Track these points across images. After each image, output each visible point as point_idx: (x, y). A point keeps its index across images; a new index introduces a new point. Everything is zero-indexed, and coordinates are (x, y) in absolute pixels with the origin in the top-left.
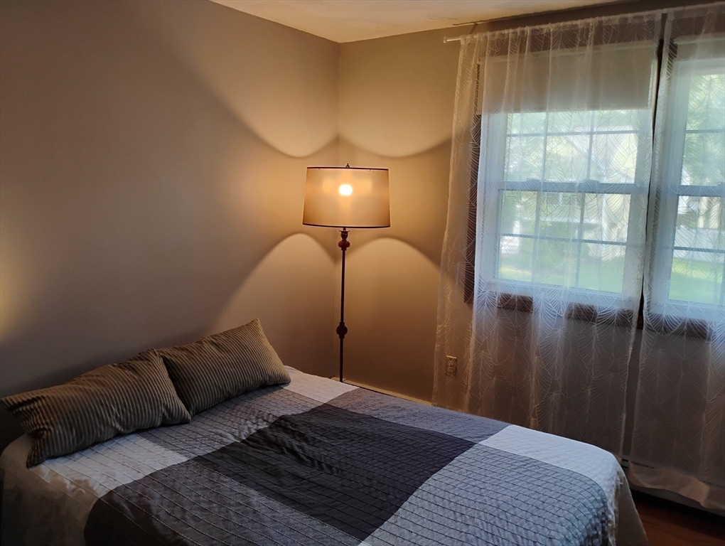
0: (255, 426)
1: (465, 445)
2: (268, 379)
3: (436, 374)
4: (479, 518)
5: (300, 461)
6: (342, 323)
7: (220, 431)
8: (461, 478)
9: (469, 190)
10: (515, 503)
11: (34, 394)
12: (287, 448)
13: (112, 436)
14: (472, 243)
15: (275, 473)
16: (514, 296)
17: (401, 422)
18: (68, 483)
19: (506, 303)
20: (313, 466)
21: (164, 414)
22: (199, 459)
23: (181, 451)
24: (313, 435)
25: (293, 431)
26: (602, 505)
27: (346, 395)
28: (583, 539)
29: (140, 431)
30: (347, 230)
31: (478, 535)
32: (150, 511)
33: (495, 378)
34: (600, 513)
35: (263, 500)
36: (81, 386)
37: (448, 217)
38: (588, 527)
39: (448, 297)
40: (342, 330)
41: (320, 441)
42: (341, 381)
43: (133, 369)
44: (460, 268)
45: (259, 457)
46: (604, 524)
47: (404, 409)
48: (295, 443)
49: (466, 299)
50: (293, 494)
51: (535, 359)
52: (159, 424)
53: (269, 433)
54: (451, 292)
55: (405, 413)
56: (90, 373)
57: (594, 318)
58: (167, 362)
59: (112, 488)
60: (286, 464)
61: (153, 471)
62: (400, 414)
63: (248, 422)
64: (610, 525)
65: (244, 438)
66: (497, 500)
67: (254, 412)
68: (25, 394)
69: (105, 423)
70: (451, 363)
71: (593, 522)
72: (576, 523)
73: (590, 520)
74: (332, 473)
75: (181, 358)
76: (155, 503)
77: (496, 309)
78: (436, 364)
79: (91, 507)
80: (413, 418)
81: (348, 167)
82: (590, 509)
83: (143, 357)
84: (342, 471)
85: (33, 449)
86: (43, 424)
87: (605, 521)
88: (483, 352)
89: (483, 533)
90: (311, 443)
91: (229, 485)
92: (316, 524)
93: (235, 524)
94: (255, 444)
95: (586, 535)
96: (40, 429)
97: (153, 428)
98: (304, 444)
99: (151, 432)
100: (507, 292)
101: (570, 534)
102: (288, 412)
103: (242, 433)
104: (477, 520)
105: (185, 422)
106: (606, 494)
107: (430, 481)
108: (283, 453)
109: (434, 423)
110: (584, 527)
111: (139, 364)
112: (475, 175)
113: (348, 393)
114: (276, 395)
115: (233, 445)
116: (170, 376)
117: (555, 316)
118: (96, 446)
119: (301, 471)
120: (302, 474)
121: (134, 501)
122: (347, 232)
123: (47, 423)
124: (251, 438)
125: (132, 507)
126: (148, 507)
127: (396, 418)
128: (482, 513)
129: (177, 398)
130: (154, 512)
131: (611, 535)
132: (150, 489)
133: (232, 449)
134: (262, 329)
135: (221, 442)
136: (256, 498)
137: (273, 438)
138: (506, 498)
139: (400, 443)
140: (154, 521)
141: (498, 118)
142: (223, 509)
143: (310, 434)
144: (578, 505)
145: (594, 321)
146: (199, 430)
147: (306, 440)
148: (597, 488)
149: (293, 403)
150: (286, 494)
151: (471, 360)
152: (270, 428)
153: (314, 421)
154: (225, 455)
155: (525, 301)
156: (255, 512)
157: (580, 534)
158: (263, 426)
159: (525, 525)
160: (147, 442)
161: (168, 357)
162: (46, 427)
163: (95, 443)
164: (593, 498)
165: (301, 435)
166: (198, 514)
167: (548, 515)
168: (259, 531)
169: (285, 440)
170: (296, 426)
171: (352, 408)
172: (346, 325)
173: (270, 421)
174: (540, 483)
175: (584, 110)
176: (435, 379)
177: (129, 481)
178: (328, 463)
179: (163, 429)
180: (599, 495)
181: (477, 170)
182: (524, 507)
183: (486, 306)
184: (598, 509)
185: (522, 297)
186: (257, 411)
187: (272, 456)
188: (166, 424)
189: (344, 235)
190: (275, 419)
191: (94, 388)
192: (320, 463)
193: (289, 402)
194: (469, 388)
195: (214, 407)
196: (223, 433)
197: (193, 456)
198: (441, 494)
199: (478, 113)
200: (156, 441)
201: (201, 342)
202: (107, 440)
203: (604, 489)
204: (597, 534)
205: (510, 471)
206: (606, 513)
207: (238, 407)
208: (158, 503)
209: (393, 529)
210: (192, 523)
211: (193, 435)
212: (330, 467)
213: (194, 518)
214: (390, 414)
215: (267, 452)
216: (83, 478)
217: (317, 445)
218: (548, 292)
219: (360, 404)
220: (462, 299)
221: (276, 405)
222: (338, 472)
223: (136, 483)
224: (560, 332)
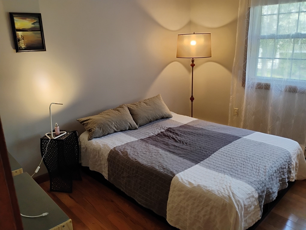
0: (160, 131)
1: (237, 138)
2: (164, 115)
3: (230, 115)
4: (239, 159)
5: (176, 141)
6: (192, 96)
7: (148, 132)
8: (234, 148)
9: (245, 40)
10: (254, 156)
11: (88, 118)
12: (171, 138)
13: (113, 132)
14: (245, 62)
15: (167, 144)
16: (263, 83)
17: (213, 130)
18: (101, 145)
19: (259, 86)
20: (181, 143)
21: (129, 126)
22: (142, 140)
23: (135, 137)
24: (180, 134)
25: (173, 132)
26: (289, 158)
27: (193, 121)
28: (278, 168)
29: (121, 131)
30: (194, 59)
31: (238, 164)
32: (127, 153)
33: (254, 116)
34: (288, 161)
35: (163, 152)
36: (102, 116)
37: (236, 52)
38: (281, 164)
39: (235, 85)
40: (192, 99)
41: (183, 136)
42: (192, 117)
43: (118, 110)
44: (240, 73)
45: (162, 140)
46: (289, 165)
47: (215, 126)
48: (174, 136)
49: (242, 85)
50: (173, 150)
51: (270, 108)
52: (128, 129)
53: (165, 133)
54: (236, 83)
55: (215, 127)
56: (104, 112)
57: (297, 91)
58: (129, 108)
59: (115, 147)
60: (171, 142)
61: (127, 142)
62: (213, 128)
63: (158, 129)
64: (292, 166)
65: (156, 134)
66: (247, 155)
67: (159, 126)
68: (85, 118)
69: (111, 128)
70: (236, 111)
71: (284, 163)
72: (276, 163)
73: (283, 162)
74: (187, 145)
75: (134, 107)
76: (129, 151)
77: (255, 89)
78: (230, 112)
79: (109, 152)
80: (219, 129)
81: (194, 33)
82: (283, 159)
83: (121, 107)
84: (191, 144)
85: (90, 135)
86: (92, 127)
87: (290, 164)
88: (249, 106)
89: (240, 164)
90: (180, 136)
91: (152, 147)
92: (181, 159)
93: (154, 158)
94: (160, 136)
95: (280, 167)
96: (91, 129)
97: (126, 130)
98: (177, 136)
99: (125, 131)
100: (260, 82)
101: (273, 166)
102: (172, 126)
103: (156, 133)
104: (238, 160)
105: (136, 129)
106: (292, 155)
107: (222, 148)
108: (170, 139)
109: (227, 131)
110: (279, 164)
111: (120, 109)
112: (247, 34)
113: (194, 121)
114: (167, 121)
115: (152, 136)
116: (130, 113)
117: (279, 91)
118: (108, 135)
119: (176, 144)
120: (176, 145)
121: (122, 150)
122: (194, 60)
123: (93, 127)
124: (159, 134)
125: (122, 152)
126: (127, 152)
127: (211, 129)
128: (240, 158)
129: (133, 121)
130: (129, 153)
131: (293, 170)
132: (127, 147)
133: (152, 137)
134: (162, 98)
135: (149, 135)
136: (161, 151)
137: (167, 134)
138: (250, 154)
139: (213, 137)
140: (129, 156)
141: (258, 8)
142: (150, 154)
143: (179, 133)
144: (278, 157)
145: (296, 92)
146: (141, 131)
147: (178, 135)
148: (288, 153)
149: (173, 124)
150: (171, 150)
151: (244, 109)
152: (165, 131)
153: (181, 129)
154: (150, 139)
155: (267, 85)
156: (161, 155)
157: (277, 166)
158: (163, 130)
159: (257, 162)
160: (124, 134)
161: (129, 107)
162: (93, 128)
163: (108, 134)
164: (285, 155)
165: (176, 134)
166: (142, 154)
167: (266, 160)
168: (162, 160)
169: (170, 135)
170: (174, 131)
171: (195, 126)
172: (194, 97)
173: (165, 129)
174: (265, 150)
175: (295, 2)
176: (229, 117)
177: (120, 145)
178: (186, 142)
179: (129, 131)
180: (288, 155)
181: (248, 31)
182: (257, 157)
183: (250, 88)
184: (287, 159)
185: (266, 84)
186: (160, 126)
187: (166, 140)
188: (130, 129)
189: (193, 61)
190: (167, 128)
191: (107, 116)
192: (183, 142)
193: (172, 123)
194: (243, 120)
195: (145, 124)
196: (149, 132)
197: (140, 139)
198: (226, 152)
199: (249, 7)
200: (127, 134)
201: (140, 102)
202: (112, 133)
203: (291, 153)
204: (286, 167)
205: (254, 146)
206: (291, 162)
207: (154, 125)
208: (130, 151)
209: (208, 162)
210: (141, 157)
211: (139, 133)
212: (186, 143)
213: (141, 155)
214: (210, 128)
215: (164, 138)
216: (106, 144)
217: (182, 137)
218: (277, 81)
219: (198, 124)
220: (241, 85)
221: (167, 124)
222: (189, 145)
223: (122, 145)
224: (281, 97)
